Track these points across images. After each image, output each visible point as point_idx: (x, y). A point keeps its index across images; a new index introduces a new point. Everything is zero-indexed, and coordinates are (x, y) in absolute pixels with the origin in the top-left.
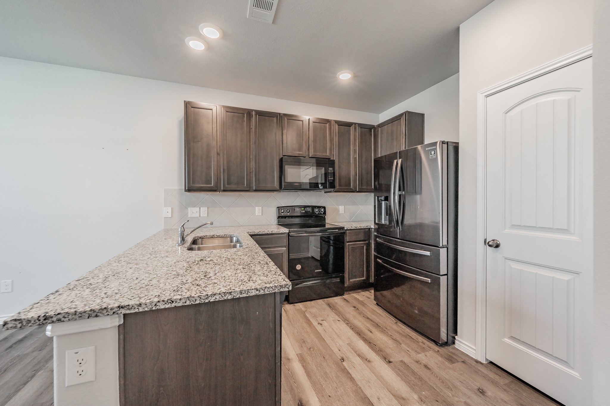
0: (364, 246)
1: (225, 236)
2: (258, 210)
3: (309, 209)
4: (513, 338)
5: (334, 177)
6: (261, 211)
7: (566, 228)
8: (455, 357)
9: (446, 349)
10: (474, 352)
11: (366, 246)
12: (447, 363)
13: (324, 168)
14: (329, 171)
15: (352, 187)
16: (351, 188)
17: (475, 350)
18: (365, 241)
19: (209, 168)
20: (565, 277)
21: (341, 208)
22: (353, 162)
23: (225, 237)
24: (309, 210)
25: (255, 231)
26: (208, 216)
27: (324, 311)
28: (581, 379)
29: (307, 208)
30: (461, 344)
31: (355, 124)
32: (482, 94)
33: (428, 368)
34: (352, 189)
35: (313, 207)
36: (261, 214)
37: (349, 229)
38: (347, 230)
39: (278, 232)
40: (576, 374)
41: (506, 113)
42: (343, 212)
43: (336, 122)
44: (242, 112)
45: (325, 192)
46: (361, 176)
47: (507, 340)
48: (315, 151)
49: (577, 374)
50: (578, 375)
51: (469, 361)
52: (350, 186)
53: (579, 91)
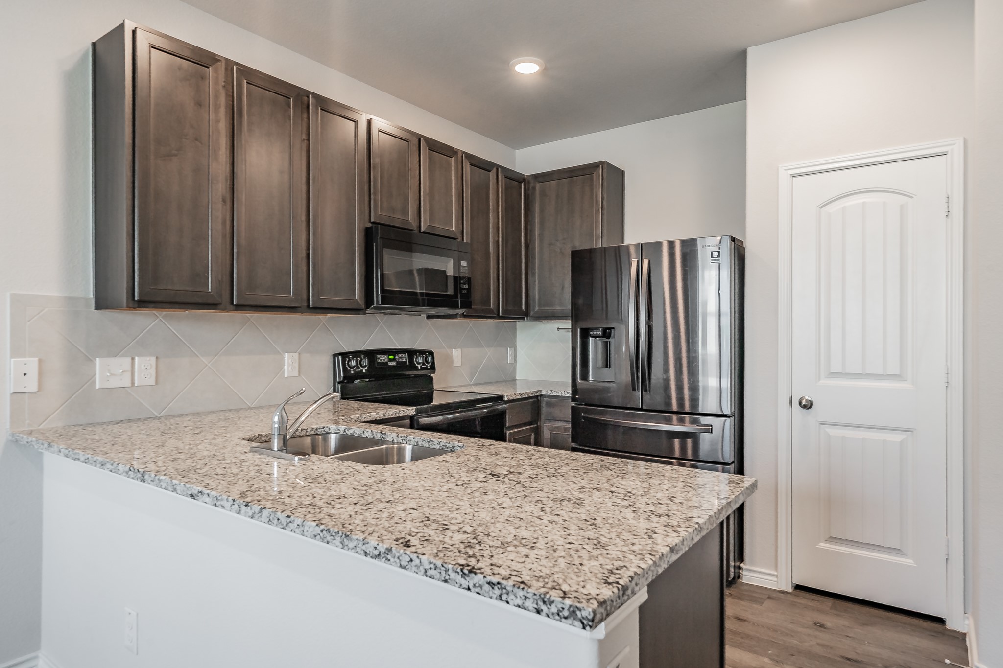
0: (530, 435)
1: (303, 433)
2: (290, 363)
3: (404, 358)
4: (833, 539)
5: (468, 282)
6: (297, 365)
7: (898, 374)
8: (754, 595)
9: (735, 588)
10: (775, 579)
11: (534, 434)
12: (754, 605)
13: (452, 261)
14: (462, 268)
15: (492, 306)
16: (491, 309)
17: (777, 576)
18: (530, 423)
19: (200, 238)
20: (897, 437)
21: (456, 353)
22: (493, 250)
23: (303, 436)
24: (404, 360)
26: (157, 384)
28: (915, 565)
29: (400, 356)
30: (752, 574)
31: (498, 167)
32: (786, 170)
33: (741, 619)
34: (493, 311)
35: (411, 353)
36: (296, 373)
37: (511, 398)
38: (508, 401)
40: (908, 561)
41: (821, 208)
42: (459, 364)
43: (469, 156)
44: (284, 91)
45: (429, 317)
46: (506, 282)
47: (823, 545)
48: (432, 217)
49: (911, 561)
50: (913, 562)
51: (774, 595)
52: (490, 306)
53: (912, 197)
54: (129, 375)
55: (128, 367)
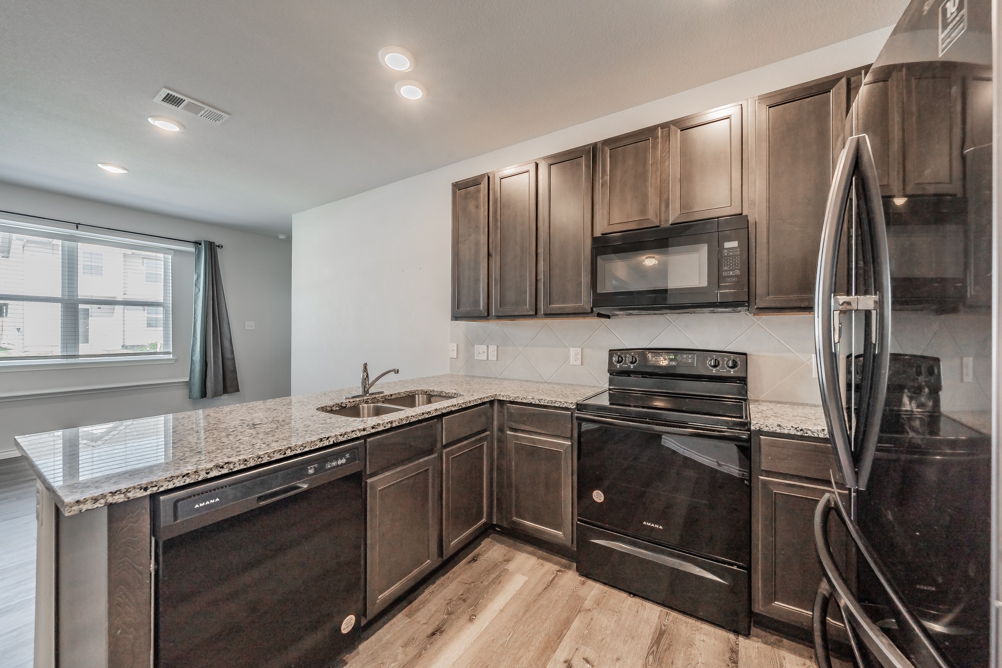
2: (574, 353)
3: (690, 359)
5: (742, 267)
6: (579, 357)
13: (706, 246)
14: (726, 251)
19: (477, 280)
24: (690, 361)
25: (511, 396)
26: (497, 360)
27: (626, 642)
29: (685, 356)
36: (579, 363)
37: (766, 429)
38: (760, 432)
39: (552, 403)
48: (685, 204)
54: (486, 354)
55: (485, 350)
